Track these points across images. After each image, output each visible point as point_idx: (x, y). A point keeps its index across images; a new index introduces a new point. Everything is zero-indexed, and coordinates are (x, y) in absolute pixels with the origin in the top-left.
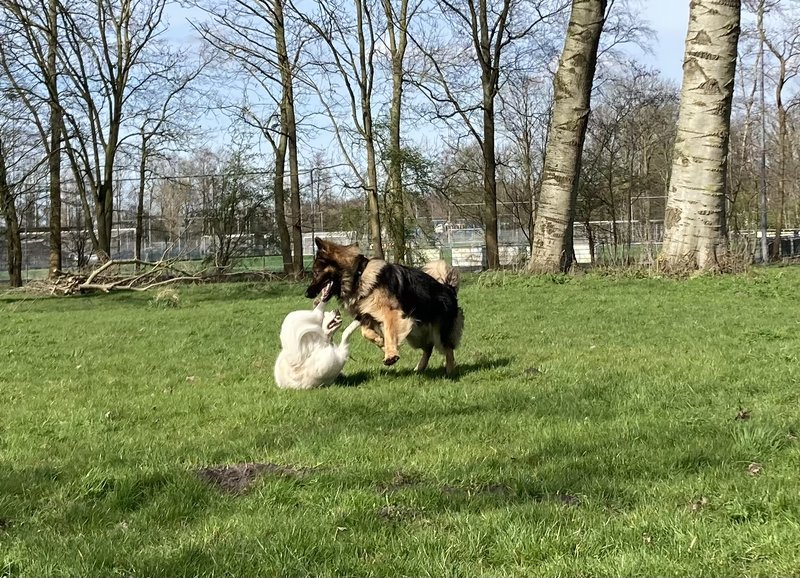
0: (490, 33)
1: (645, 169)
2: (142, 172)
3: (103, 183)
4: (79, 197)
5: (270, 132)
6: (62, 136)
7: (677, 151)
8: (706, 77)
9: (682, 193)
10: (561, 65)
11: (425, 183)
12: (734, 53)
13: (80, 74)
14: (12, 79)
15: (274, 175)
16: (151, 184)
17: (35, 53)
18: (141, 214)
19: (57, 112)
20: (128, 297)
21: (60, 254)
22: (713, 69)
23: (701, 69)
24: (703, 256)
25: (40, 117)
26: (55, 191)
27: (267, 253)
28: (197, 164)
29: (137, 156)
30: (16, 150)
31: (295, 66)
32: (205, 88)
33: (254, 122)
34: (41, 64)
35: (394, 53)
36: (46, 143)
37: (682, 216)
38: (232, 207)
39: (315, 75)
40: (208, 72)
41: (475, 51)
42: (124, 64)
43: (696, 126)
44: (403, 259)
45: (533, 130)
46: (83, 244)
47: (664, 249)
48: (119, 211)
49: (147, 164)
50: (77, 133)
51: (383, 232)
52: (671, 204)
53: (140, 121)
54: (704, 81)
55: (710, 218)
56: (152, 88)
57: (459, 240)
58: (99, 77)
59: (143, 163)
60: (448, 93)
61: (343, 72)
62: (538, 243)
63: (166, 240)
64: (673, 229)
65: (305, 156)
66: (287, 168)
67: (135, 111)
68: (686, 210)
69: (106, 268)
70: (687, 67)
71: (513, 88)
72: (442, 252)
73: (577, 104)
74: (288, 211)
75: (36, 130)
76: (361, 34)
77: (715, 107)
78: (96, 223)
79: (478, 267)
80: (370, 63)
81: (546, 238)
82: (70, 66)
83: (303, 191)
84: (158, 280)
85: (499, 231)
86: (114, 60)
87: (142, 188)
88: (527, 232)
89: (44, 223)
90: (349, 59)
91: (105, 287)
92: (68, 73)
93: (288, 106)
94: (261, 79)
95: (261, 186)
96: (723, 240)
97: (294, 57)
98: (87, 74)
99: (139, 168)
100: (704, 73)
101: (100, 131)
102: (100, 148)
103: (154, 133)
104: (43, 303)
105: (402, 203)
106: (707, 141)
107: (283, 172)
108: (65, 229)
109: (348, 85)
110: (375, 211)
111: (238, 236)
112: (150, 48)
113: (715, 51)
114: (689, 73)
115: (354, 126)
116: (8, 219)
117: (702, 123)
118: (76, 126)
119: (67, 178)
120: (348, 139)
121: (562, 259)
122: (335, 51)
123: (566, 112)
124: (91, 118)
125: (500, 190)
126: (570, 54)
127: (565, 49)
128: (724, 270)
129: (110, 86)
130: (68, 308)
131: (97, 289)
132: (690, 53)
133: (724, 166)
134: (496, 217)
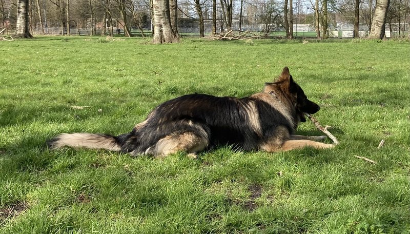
2: (242, 2)
3: (229, 5)
4: (222, 9)
11: (335, 8)
15: (284, 4)
16: (244, 6)
18: (241, 16)
20: (237, 42)
21: (215, 27)
26: (214, 7)
27: (281, 30)
38: (270, 14)
44: (326, 34)
46: (223, 25)
48: (234, 14)
51: (320, 24)
57: (345, 28)
62: (373, 29)
63: (249, 25)
69: (230, 32)
72: (339, 32)
74: (288, 16)
78: (227, 18)
79: (351, 37)
81: (376, 27)
83: (293, 10)
84: (247, 37)
85: (359, 26)
88: (369, 26)
89: (210, 18)
95: (280, 7)
104: (211, 42)
105: (326, 15)
107: (287, 3)
108: (217, 20)
110: (317, 17)
111: (272, 24)
116: (199, 16)
119: (218, 2)
121: (381, 35)
131: (228, 39)
134: (358, 21)
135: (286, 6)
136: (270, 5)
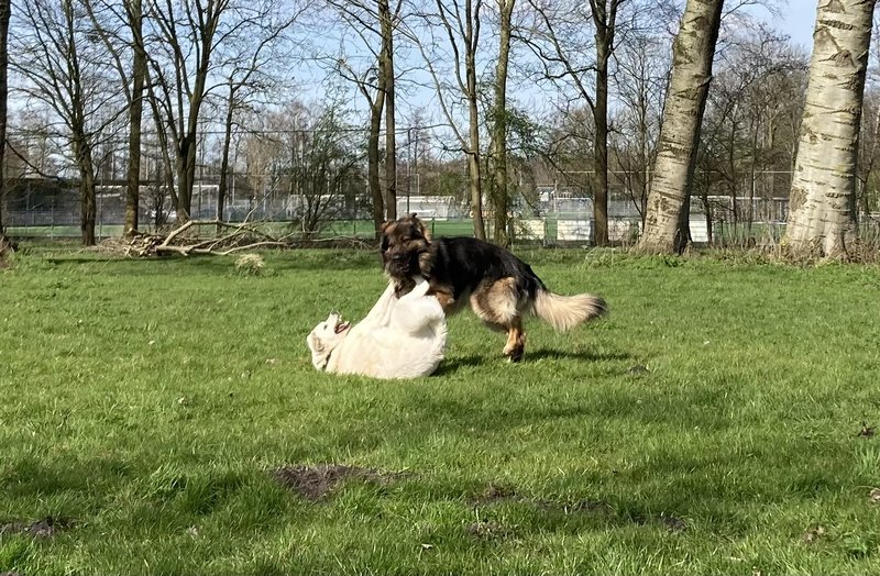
1: (770, 141)
2: (229, 125)
3: (186, 135)
4: (160, 149)
5: (367, 87)
6: (145, 83)
7: (805, 126)
8: (838, 47)
9: (809, 173)
10: (682, 28)
12: (869, 23)
13: (168, 17)
14: (94, 21)
15: (369, 134)
16: (237, 139)
18: (225, 170)
19: (141, 57)
20: (208, 262)
21: (136, 210)
22: (845, 40)
23: (833, 39)
24: (830, 243)
25: (123, 63)
26: (135, 142)
27: (358, 217)
28: (287, 118)
29: (224, 108)
30: (96, 97)
31: (396, 17)
32: (299, 37)
33: (350, 75)
34: (127, 5)
35: (502, 6)
36: (127, 91)
37: (808, 197)
38: (323, 166)
39: (415, 26)
40: (302, 20)
41: (589, 7)
42: (214, 8)
43: (826, 99)
44: (504, 229)
45: (649, 95)
46: (161, 202)
47: (788, 234)
49: (234, 117)
50: (162, 81)
51: (484, 199)
52: (797, 183)
53: (228, 70)
54: (836, 52)
55: (838, 202)
56: (242, 35)
57: (565, 210)
58: (187, 22)
59: (230, 116)
60: (559, 51)
61: (447, 25)
62: (651, 220)
63: (251, 198)
64: (798, 211)
65: (403, 114)
66: (383, 126)
67: (224, 60)
68: (813, 192)
69: (185, 229)
70: (818, 36)
71: (629, 49)
73: (698, 70)
74: (382, 173)
75: (119, 77)
77: (848, 80)
79: (585, 242)
80: (477, 17)
81: (659, 214)
82: (158, 8)
83: (399, 152)
84: (241, 244)
85: (609, 202)
86: (204, 4)
87: (228, 142)
88: (639, 206)
89: (121, 176)
90: (454, 12)
91: (183, 249)
92: (155, 16)
93: (387, 60)
94: (360, 29)
95: (354, 144)
96: (853, 226)
97: (396, 7)
98: (175, 18)
99: (225, 121)
100: (835, 43)
101: (185, 79)
102: (185, 98)
103: (243, 83)
104: (116, 265)
106: (837, 117)
107: (379, 130)
108: (144, 183)
109: (452, 39)
110: (476, 177)
111: (328, 196)
113: (849, 20)
114: (820, 42)
115: (456, 83)
116: (83, 171)
117: (832, 98)
118: (160, 74)
119: (149, 128)
120: (449, 99)
121: (677, 239)
122: (439, 3)
123: (685, 79)
124: (176, 64)
125: (611, 157)
126: (691, 16)
127: (687, 11)
128: (854, 259)
129: (199, 32)
130: (142, 273)
131: (175, 251)
132: (821, 22)
133: (855, 145)
134: (606, 188)
135: (374, 142)
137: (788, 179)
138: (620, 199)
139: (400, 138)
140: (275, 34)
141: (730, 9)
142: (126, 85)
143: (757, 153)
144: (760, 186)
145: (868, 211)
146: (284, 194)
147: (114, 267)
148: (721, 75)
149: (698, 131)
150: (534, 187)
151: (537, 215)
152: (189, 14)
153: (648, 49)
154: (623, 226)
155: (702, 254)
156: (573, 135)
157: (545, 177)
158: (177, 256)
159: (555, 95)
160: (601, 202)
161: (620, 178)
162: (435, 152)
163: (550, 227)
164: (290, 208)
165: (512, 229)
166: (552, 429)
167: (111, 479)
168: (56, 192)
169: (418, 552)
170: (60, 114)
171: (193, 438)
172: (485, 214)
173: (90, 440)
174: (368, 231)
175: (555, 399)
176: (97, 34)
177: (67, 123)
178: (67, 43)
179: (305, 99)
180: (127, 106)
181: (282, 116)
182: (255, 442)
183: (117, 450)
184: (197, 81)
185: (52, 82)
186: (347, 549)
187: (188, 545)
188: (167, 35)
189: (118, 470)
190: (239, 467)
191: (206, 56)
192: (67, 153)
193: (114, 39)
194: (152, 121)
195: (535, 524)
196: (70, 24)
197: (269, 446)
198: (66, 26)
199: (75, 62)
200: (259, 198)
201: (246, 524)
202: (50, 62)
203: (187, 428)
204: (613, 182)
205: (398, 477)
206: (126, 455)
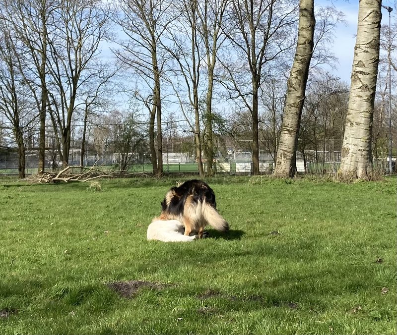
0: (256, 57)
1: (332, 125)
2: (85, 122)
3: (66, 127)
4: (54, 133)
5: (148, 104)
7: (348, 119)
8: (362, 83)
9: (350, 140)
10: (291, 75)
11: (223, 130)
12: (376, 72)
13: (57, 73)
15: (149, 125)
16: (89, 128)
17: (35, 63)
18: (84, 143)
19: (45, 92)
20: (76, 185)
21: (44, 161)
22: (366, 80)
23: (360, 79)
24: (360, 172)
25: (37, 94)
26: (43, 131)
27: (145, 163)
28: (112, 118)
29: (83, 114)
30: (24, 110)
31: (161, 72)
32: (117, 81)
33: (140, 98)
34: (38, 68)
35: (209, 66)
36: (39, 107)
37: (350, 151)
38: (129, 140)
39: (170, 76)
40: (118, 74)
41: (249, 66)
42: (78, 69)
43: (357, 106)
44: (212, 168)
45: (277, 105)
46: (55, 157)
47: (341, 168)
48: (73, 141)
49: (88, 119)
50: (54, 102)
51: (202, 154)
52: (345, 145)
53: (85, 97)
54: (361, 85)
55: (363, 153)
56: (91, 81)
57: (240, 158)
58: (66, 75)
59: (86, 118)
60: (235, 86)
61: (184, 75)
62: (278, 162)
63: (96, 155)
64: (346, 158)
65: (165, 115)
66: (156, 121)
67: (83, 92)
68: (352, 148)
69: (66, 170)
70: (353, 78)
71: (268, 85)
72: (231, 165)
73: (299, 94)
74: (155, 143)
75: (35, 101)
76: (194, 57)
77: (367, 98)
78: (62, 146)
79: (249, 173)
80: (198, 71)
81: (282, 160)
82: (52, 69)
83: (163, 133)
84: (92, 176)
85: (259, 154)
86: (74, 67)
87: (85, 130)
88: (273, 155)
89: (36, 146)
90: (188, 69)
91: (65, 179)
92: (51, 73)
93: (157, 91)
94: (144, 77)
95: (143, 130)
96: (370, 164)
97: (161, 67)
98: (60, 74)
99: (84, 120)
100: (361, 81)
101: (65, 101)
102: (65, 110)
103: (92, 103)
104: (34, 187)
105: (212, 140)
106: (362, 115)
107: (154, 123)
108: (47, 149)
109: (187, 81)
110: (198, 144)
111: (131, 153)
112: (91, 62)
113: (367, 70)
114: (354, 81)
115: (189, 101)
116: (19, 144)
117: (360, 106)
118: (54, 99)
119: (49, 124)
120: (186, 108)
121: (290, 171)
122: (181, 65)
123: (293, 98)
124: (61, 95)
125: (260, 133)
126: (295, 70)
127: (293, 67)
128: (371, 179)
129: (71, 80)
130: (47, 190)
131: (62, 180)
132: (354, 71)
133: (371, 127)
134: (258, 148)
135: (152, 128)
136: (128, 127)
137: (341, 142)
138: (265, 153)
139: (164, 127)
140: (105, 80)
141: (313, 66)
142: (38, 104)
143: (326, 131)
144: (328, 146)
145: (377, 157)
146: (111, 153)
147: (34, 188)
148: (309, 96)
149: (299, 122)
150: (225, 148)
151: (227, 160)
152: (67, 72)
153: (276, 84)
154: (266, 165)
155: (302, 177)
156: (243, 124)
157: (230, 143)
158: (63, 183)
159: (234, 106)
160: (256, 154)
161: (264, 143)
162: (180, 133)
163: (233, 166)
164: (114, 159)
165: (215, 167)
166: (236, 262)
167: (34, 289)
168: (7, 154)
169: (176, 322)
170: (8, 118)
171: (72, 269)
172: (203, 160)
173: (24, 271)
174: (150, 169)
175: (237, 248)
176: (25, 82)
177: (12, 122)
178: (11, 86)
179: (120, 110)
180: (39, 114)
181: (110, 118)
182: (100, 270)
183: (37, 276)
184: (71, 102)
185: (5, 104)
186: (144, 320)
187: (70, 320)
188: (57, 82)
189: (38, 285)
190: (93, 282)
191: (75, 91)
192: (12, 136)
193: (33, 84)
194: (50, 121)
195: (229, 307)
196: (12, 77)
197: (106, 272)
198: (11, 78)
199: (15, 94)
200: (100, 155)
201: (97, 310)
202: (3, 95)
203: (69, 265)
204: (261, 145)
205: (166, 286)
206: (41, 278)
